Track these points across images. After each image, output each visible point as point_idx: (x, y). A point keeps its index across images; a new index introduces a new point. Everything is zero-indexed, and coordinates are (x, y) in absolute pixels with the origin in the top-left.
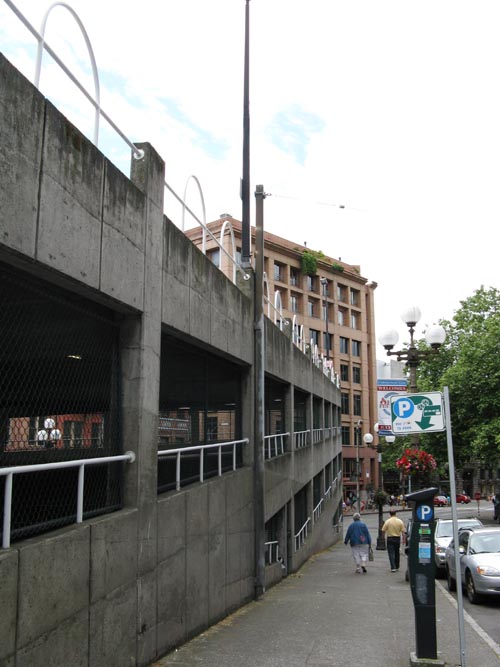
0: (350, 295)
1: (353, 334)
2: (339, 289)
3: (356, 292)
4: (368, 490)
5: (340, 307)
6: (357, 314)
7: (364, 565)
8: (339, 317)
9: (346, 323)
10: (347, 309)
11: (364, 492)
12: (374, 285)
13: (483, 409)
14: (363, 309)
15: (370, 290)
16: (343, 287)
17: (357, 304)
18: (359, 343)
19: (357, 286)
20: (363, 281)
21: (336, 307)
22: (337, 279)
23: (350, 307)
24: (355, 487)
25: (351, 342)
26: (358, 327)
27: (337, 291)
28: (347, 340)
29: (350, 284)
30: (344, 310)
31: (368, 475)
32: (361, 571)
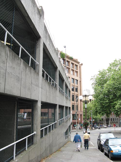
0: (75, 66)
1: (76, 78)
2: (71, 64)
3: (76, 66)
4: (80, 124)
5: (72, 69)
6: (77, 72)
7: (79, 149)
8: (72, 72)
9: (74, 74)
10: (74, 70)
11: (79, 125)
12: (82, 64)
13: (119, 95)
14: (78, 71)
15: (81, 66)
16: (73, 64)
17: (77, 69)
18: (77, 80)
19: (77, 64)
20: (78, 63)
21: (71, 69)
22: (71, 61)
23: (75, 70)
24: (76, 123)
25: (75, 80)
26: (77, 76)
27: (71, 65)
28: (74, 79)
29: (75, 63)
30: (73, 70)
31: (80, 119)
32: (78, 151)
